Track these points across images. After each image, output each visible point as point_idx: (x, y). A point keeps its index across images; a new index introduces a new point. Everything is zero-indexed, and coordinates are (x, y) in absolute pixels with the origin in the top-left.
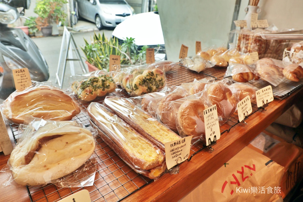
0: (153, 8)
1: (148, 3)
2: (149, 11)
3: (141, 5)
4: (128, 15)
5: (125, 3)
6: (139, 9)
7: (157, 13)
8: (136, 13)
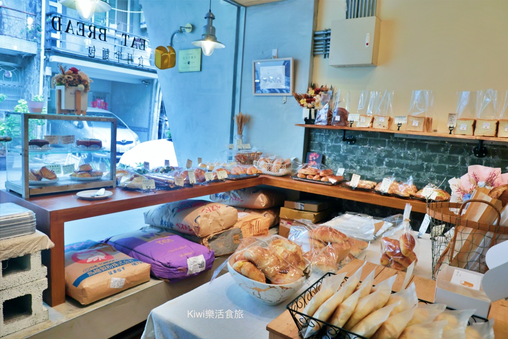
0: (164, 134)
1: (158, 127)
2: (160, 137)
3: (148, 130)
4: (131, 142)
5: (125, 127)
6: (145, 134)
7: (170, 140)
8: (141, 141)
